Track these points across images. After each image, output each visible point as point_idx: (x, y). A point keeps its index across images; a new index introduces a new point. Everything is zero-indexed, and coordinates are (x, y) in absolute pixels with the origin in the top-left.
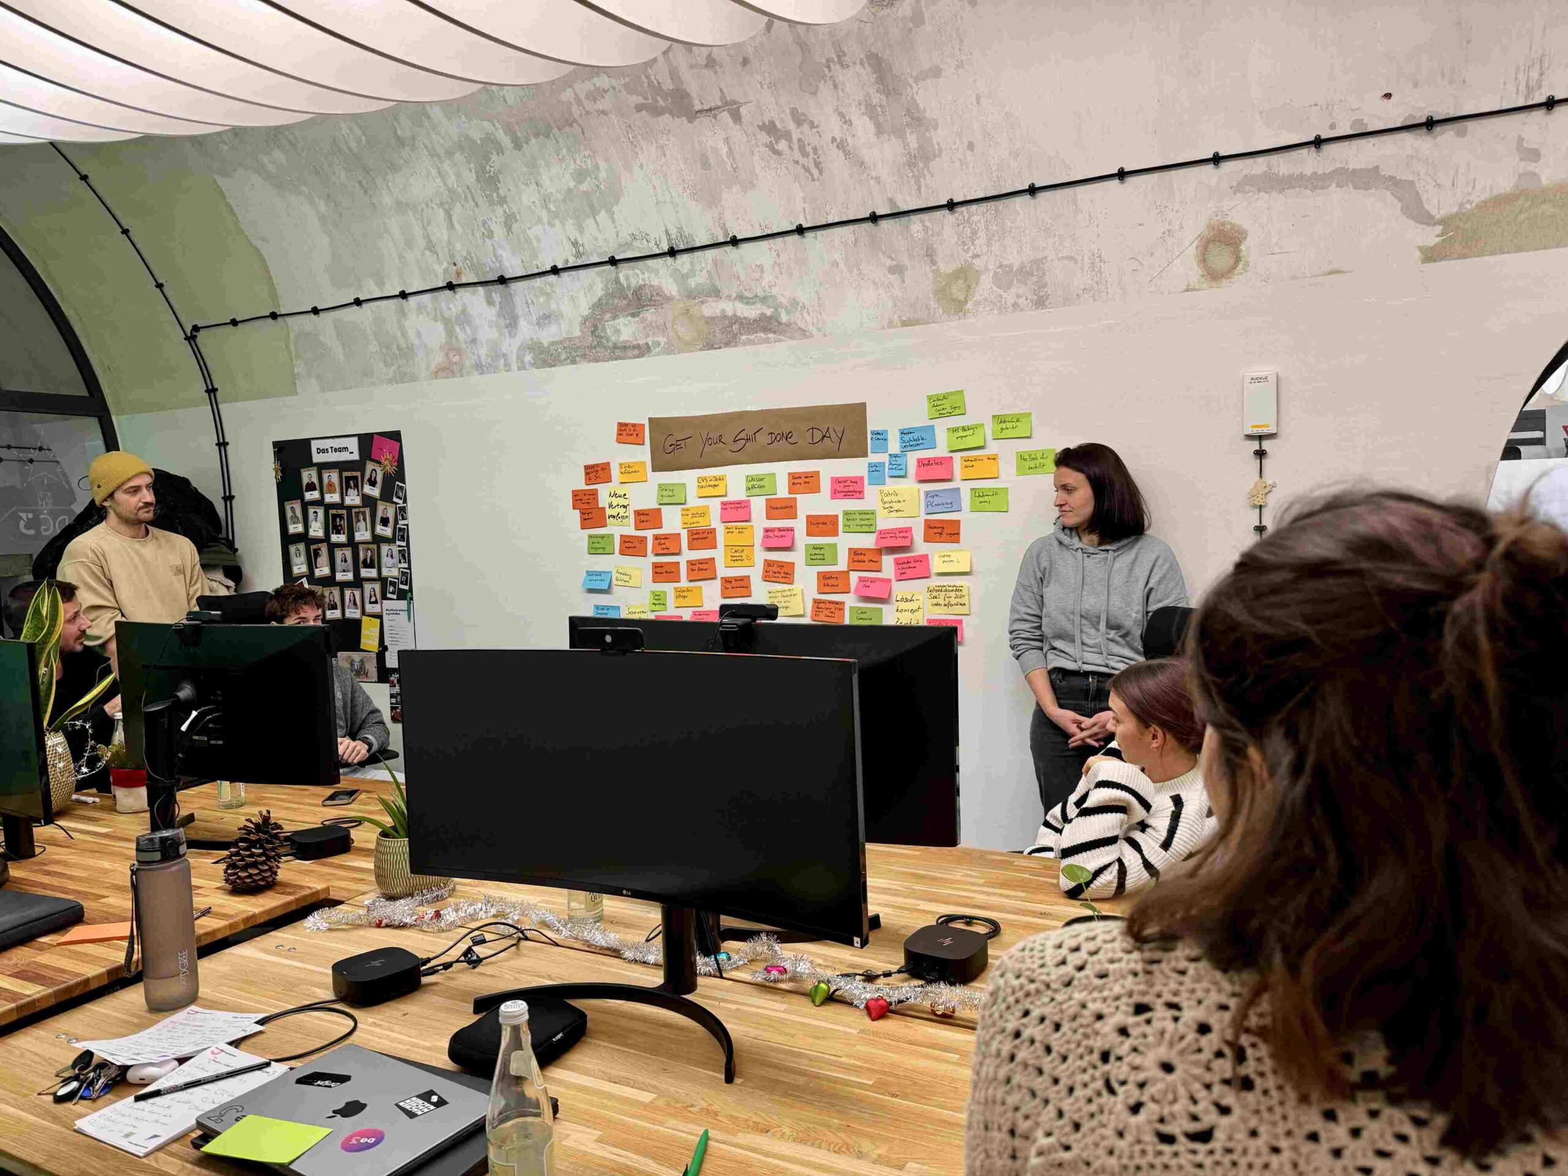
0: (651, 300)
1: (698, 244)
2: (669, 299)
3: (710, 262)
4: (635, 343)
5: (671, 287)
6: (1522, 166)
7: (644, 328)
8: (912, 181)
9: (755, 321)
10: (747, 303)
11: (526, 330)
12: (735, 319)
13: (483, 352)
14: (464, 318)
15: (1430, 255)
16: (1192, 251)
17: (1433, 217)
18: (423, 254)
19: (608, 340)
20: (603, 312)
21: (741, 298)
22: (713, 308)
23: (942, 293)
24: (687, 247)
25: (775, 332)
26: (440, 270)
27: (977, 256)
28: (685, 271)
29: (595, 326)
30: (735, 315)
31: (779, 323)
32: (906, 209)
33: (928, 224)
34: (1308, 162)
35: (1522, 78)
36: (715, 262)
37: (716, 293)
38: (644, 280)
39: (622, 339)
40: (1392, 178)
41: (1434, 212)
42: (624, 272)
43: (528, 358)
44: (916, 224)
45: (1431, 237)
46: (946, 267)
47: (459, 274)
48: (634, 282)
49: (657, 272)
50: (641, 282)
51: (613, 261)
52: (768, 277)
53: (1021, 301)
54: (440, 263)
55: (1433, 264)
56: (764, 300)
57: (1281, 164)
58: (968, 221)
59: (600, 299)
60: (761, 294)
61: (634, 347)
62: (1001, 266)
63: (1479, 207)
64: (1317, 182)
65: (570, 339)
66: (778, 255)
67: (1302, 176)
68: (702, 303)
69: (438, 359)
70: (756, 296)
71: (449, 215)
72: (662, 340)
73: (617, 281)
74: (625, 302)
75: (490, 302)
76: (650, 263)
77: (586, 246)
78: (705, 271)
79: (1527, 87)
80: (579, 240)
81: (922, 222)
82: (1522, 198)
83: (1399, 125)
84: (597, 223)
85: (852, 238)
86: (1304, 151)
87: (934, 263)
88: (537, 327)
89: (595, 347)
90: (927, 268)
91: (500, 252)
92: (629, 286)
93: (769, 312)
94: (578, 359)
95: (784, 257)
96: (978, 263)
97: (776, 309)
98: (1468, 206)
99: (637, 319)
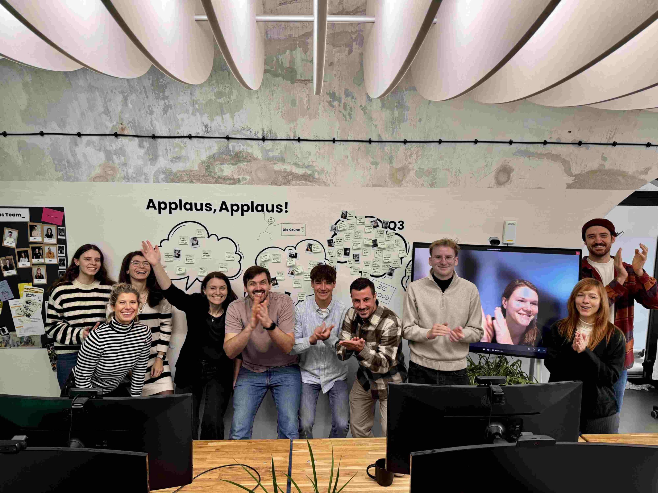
0: (245, 158)
1: (278, 138)
2: (256, 159)
3: (283, 146)
4: (232, 177)
5: (258, 154)
6: (602, 162)
7: (239, 171)
8: (391, 129)
9: (301, 175)
10: (299, 167)
11: (162, 163)
12: (291, 174)
13: (131, 171)
14: (121, 152)
15: (569, 186)
16: (494, 174)
17: (572, 174)
18: (100, 115)
19: (215, 174)
20: (216, 160)
21: (296, 164)
22: (279, 167)
23: (392, 176)
24: (272, 138)
25: (311, 182)
26: (110, 125)
27: (411, 163)
28: (268, 148)
29: (209, 167)
30: (291, 171)
31: (314, 178)
32: (385, 140)
33: (393, 147)
34: (540, 149)
35: (609, 135)
36: (286, 147)
37: (283, 160)
38: (243, 149)
39: (224, 174)
40: (564, 159)
41: (573, 172)
42: (232, 143)
43: (162, 176)
44: (388, 147)
45: (570, 180)
46: (396, 165)
47: (123, 129)
48: (237, 149)
49: (252, 146)
50: (241, 150)
51: (228, 138)
52: (312, 157)
53: (425, 183)
54: (111, 121)
55: (569, 190)
56: (308, 167)
57: (531, 148)
58: (410, 149)
59: (214, 154)
60: (306, 163)
61: (231, 179)
62: (419, 168)
63: (586, 173)
64: (540, 156)
65: (191, 171)
66: (319, 149)
67: (537, 153)
68: (274, 164)
69: (98, 171)
70: (304, 165)
71: (126, 99)
72: (248, 178)
73: (227, 147)
74: (230, 157)
75: (141, 146)
76: (249, 141)
77: (213, 129)
78: (279, 150)
79: (609, 137)
80: (209, 125)
81: (390, 146)
82: (599, 172)
83: (570, 142)
84: (223, 118)
85: (357, 148)
86: (539, 145)
87: (391, 163)
88: (170, 163)
89: (207, 176)
90: (388, 165)
91: (155, 122)
92: (233, 151)
93: (309, 172)
94: (194, 181)
95: (322, 151)
96: (410, 166)
97: (313, 172)
98: (583, 172)
99: (235, 166)
